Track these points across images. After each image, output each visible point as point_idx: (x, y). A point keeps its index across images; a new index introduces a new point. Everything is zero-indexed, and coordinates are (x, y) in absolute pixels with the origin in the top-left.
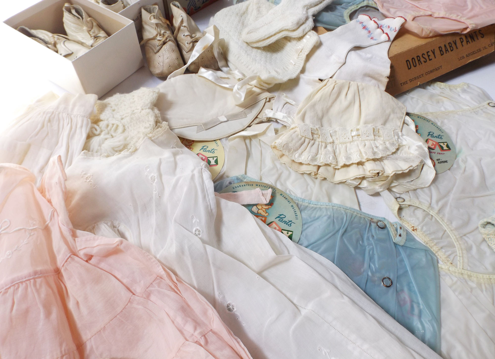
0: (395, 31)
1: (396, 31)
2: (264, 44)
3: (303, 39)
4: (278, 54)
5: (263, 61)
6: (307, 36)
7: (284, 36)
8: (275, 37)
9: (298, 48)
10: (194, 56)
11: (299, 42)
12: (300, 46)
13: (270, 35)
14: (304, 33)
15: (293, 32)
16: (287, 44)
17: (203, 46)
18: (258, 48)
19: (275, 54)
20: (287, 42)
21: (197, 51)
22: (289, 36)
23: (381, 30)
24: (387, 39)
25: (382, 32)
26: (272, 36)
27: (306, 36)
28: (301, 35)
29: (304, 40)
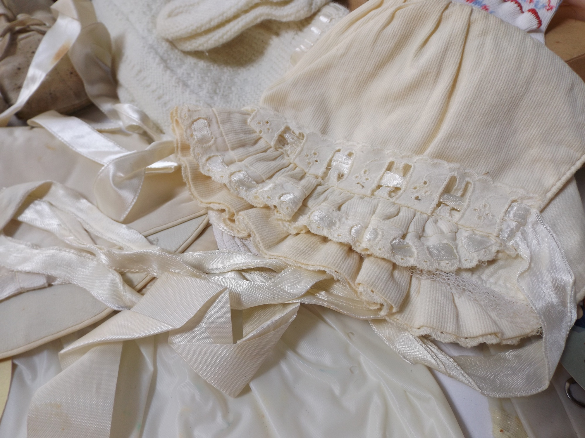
0: (548, 8)
1: (552, 8)
2: (210, 42)
3: (310, 25)
4: (252, 69)
5: (205, 91)
6: (322, 19)
7: (259, 21)
8: (238, 23)
9: (298, 49)
10: (33, 79)
11: (300, 33)
12: (302, 46)
13: (225, 18)
14: (312, 9)
15: (282, 8)
16: (272, 42)
17: (54, 51)
18: (198, 54)
19: (244, 70)
20: (270, 38)
21: (39, 66)
22: (274, 18)
23: (516, 5)
24: (534, 24)
25: (518, 8)
26: (228, 21)
27: (317, 17)
28: (303, 14)
29: (314, 29)
